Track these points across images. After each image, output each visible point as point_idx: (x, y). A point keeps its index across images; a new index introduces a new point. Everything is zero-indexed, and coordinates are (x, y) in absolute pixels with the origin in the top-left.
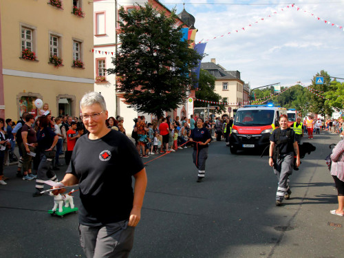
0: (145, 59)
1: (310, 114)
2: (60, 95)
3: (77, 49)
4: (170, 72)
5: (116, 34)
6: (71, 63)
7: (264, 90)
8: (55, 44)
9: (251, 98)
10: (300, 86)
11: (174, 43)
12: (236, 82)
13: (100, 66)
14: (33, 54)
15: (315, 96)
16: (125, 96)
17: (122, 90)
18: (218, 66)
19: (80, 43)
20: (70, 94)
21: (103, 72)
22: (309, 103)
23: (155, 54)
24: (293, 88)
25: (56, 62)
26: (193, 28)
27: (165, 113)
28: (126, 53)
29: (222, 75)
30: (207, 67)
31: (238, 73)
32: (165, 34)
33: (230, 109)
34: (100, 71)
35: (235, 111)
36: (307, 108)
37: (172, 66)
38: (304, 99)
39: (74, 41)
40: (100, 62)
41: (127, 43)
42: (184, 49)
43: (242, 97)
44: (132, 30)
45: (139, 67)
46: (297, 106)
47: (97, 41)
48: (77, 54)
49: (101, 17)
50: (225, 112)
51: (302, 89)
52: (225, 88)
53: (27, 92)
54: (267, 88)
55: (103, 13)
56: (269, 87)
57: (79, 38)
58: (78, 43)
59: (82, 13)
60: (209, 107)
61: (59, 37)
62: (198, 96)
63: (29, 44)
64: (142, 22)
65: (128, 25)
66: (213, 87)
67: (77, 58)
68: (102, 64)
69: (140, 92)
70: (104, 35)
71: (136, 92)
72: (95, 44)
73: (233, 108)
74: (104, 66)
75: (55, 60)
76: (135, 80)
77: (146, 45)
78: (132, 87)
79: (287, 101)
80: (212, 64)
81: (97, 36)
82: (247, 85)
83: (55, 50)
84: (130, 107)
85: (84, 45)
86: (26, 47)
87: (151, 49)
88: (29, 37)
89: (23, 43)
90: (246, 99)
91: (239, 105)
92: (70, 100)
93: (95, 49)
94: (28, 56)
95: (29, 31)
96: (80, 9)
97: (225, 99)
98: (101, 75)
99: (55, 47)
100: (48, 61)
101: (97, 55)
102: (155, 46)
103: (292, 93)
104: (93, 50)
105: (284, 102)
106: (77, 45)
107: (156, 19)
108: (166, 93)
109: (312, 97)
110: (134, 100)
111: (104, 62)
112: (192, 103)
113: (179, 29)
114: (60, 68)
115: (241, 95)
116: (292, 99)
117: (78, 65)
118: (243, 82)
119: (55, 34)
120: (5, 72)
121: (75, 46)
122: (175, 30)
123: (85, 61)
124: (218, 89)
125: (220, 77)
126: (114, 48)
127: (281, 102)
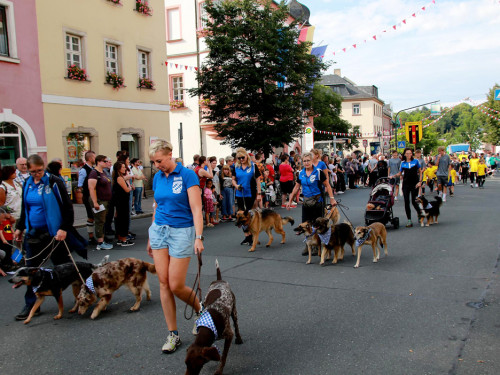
0: (244, 73)
1: (483, 146)
2: (122, 129)
3: (144, 62)
4: (280, 90)
5: (198, 39)
6: (137, 83)
7: (413, 113)
8: (114, 56)
9: (395, 125)
10: (466, 105)
11: (285, 48)
12: (372, 102)
13: (176, 86)
14: (83, 72)
15: (492, 119)
16: (216, 128)
17: (211, 119)
18: (344, 79)
19: (148, 53)
20: (136, 127)
21: (179, 95)
22: (482, 130)
23: (258, 65)
24: (457, 108)
25: (114, 81)
26: (308, 25)
27: (274, 149)
28: (216, 64)
29: (351, 92)
30: (329, 82)
31: (375, 89)
32: (271, 34)
33: (365, 141)
34: (176, 93)
35: (372, 144)
36: (480, 138)
37: (283, 81)
38: (475, 123)
39: (140, 50)
40: (175, 80)
41: (217, 50)
42: (300, 55)
43: (381, 125)
44: (224, 31)
45: (235, 84)
46: (463, 134)
47: (171, 49)
48: (144, 70)
49: (174, 15)
50: (357, 146)
51: (470, 109)
52: (356, 111)
53: (76, 126)
54: (418, 110)
55: (177, 8)
56: (421, 108)
57: (146, 46)
58: (146, 54)
59: (148, 10)
60: (335, 141)
61: (117, 46)
62: (318, 125)
63: (76, 58)
64: (238, 18)
65: (217, 23)
66: (339, 111)
67: (144, 76)
68: (178, 82)
69: (238, 121)
70: (180, 40)
71: (232, 121)
72: (169, 54)
73: (370, 141)
74: (181, 85)
75: (114, 79)
76: (231, 104)
77: (244, 52)
78: (226, 113)
79: (447, 129)
80: (336, 77)
81: (170, 42)
82: (389, 105)
83: (113, 65)
84: (224, 143)
85: (153, 56)
86: (72, 62)
87: (252, 57)
88: (75, 48)
89: (69, 55)
90: (387, 126)
91: (379, 135)
92: (136, 136)
93: (169, 61)
94: (76, 74)
95: (75, 39)
96: (146, 3)
97: (357, 127)
98: (177, 98)
99: (113, 61)
100: (104, 80)
101: (172, 70)
102: (258, 52)
103: (455, 116)
104: (166, 63)
105: (443, 129)
106: (143, 56)
107: (258, 12)
108: (275, 122)
109: (487, 120)
110: (230, 133)
111: (181, 79)
112: (311, 135)
113: (292, 26)
114: (121, 90)
115: (380, 122)
116: (455, 125)
117: (146, 85)
118: (382, 103)
119: (112, 41)
120: (45, 98)
121: (141, 59)
122: (287, 29)
123: (155, 79)
124: (346, 114)
125: (348, 96)
126: (195, 58)
127: (438, 130)
